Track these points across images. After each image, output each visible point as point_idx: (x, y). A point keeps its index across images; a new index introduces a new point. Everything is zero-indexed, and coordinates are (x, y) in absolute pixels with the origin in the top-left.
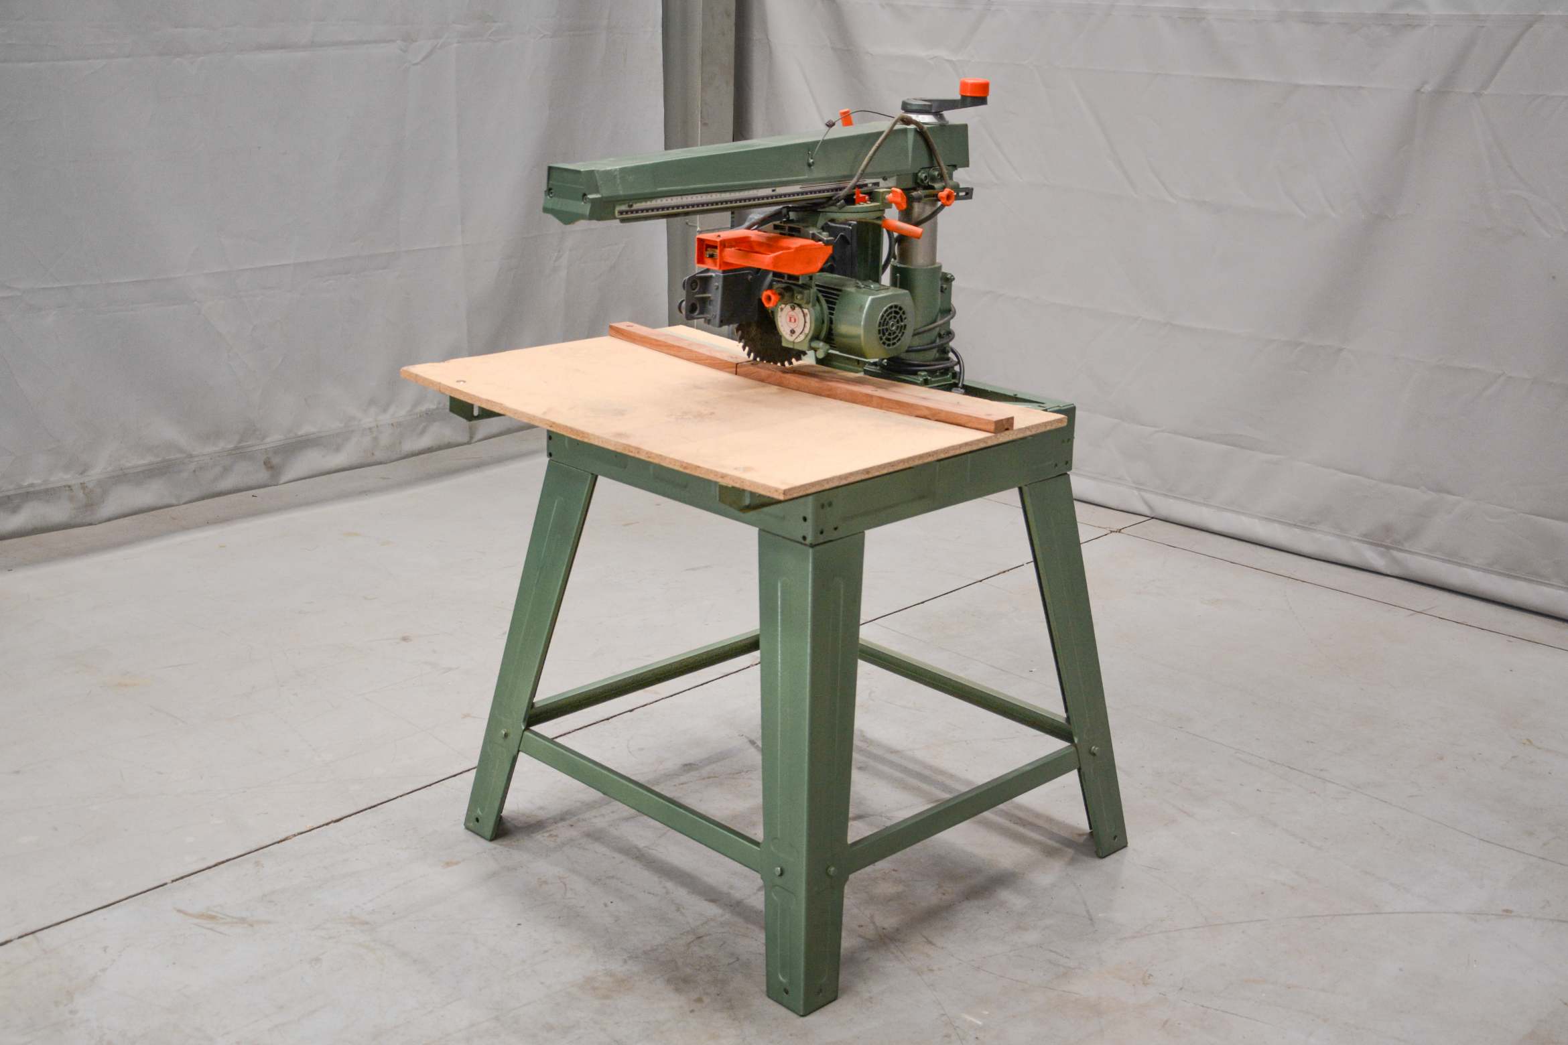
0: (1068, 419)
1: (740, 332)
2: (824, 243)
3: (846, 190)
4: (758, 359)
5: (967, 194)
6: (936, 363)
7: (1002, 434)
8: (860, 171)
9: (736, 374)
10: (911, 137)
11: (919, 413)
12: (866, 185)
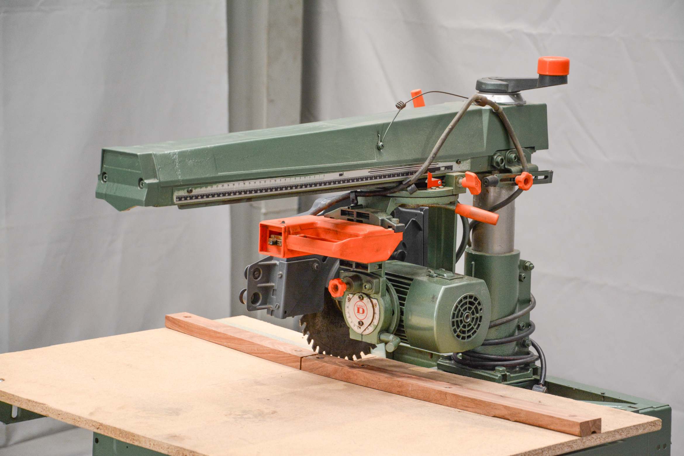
0: (663, 422)
1: (305, 324)
2: (393, 229)
3: (417, 174)
4: (324, 353)
5: (546, 177)
6: (515, 357)
7: (589, 438)
8: (431, 155)
9: (300, 369)
10: (486, 118)
11: (497, 413)
12: (438, 169)
